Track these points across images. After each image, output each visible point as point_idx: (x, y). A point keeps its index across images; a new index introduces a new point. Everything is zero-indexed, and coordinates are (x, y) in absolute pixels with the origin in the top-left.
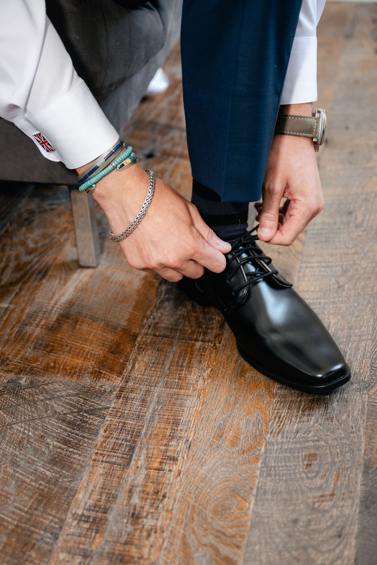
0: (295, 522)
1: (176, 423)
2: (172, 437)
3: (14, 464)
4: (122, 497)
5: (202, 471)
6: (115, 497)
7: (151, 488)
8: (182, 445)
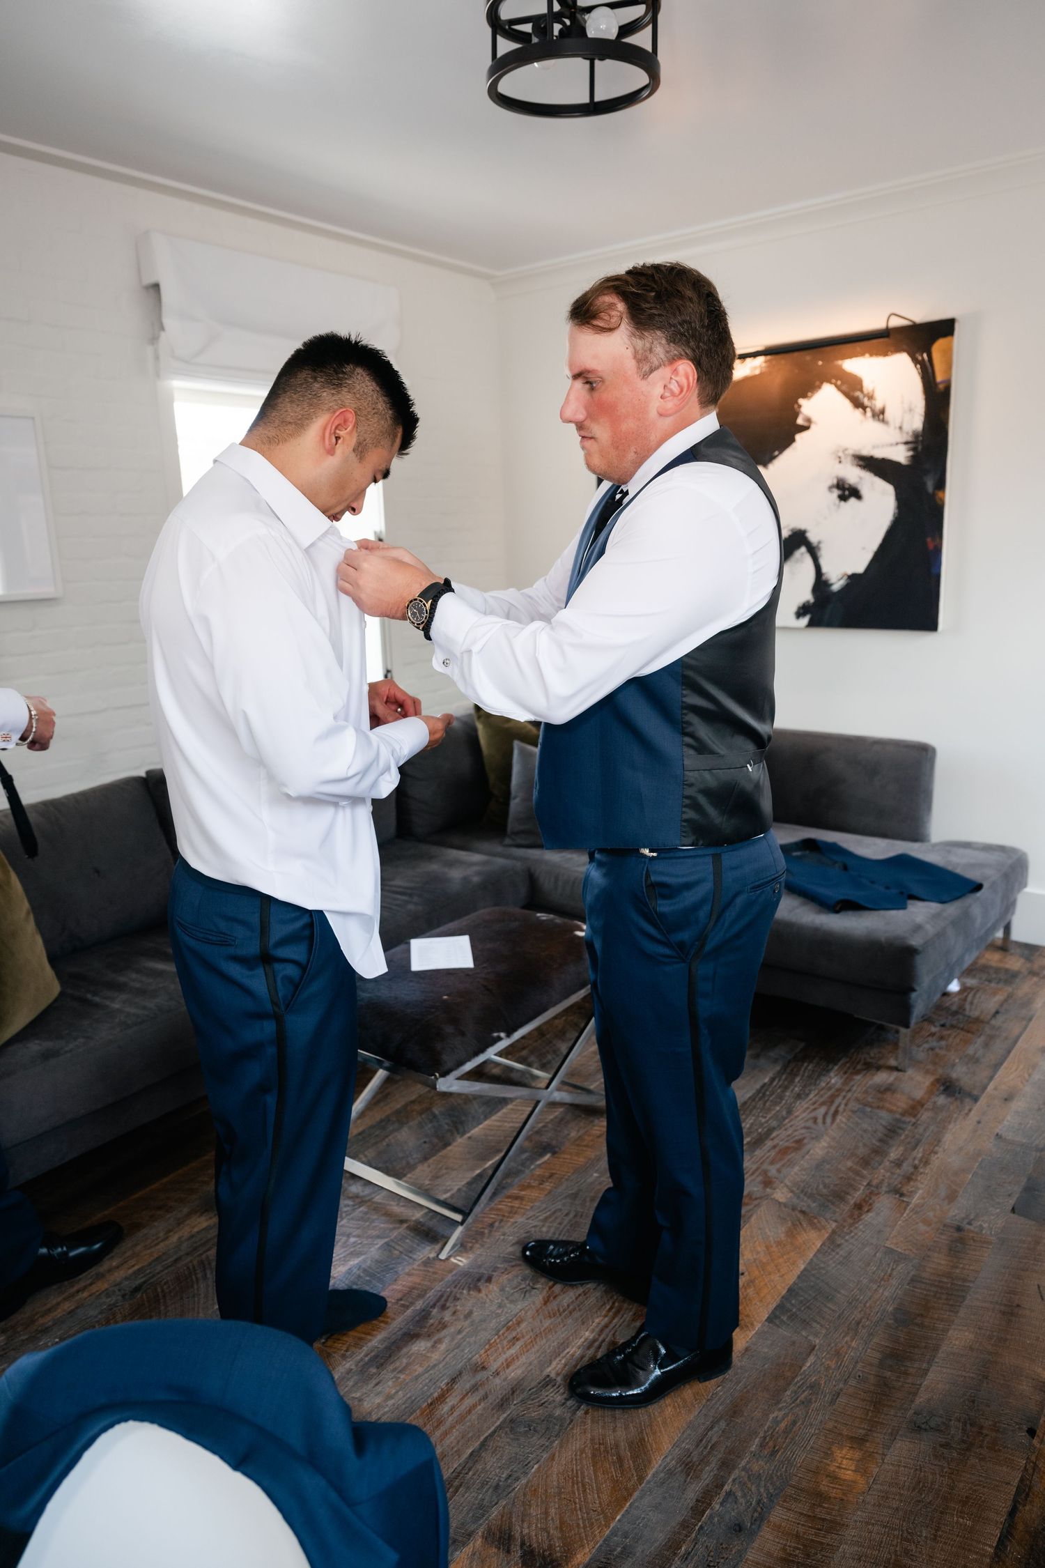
0: (989, 1186)
1: (939, 1141)
2: (936, 1146)
3: (862, 1137)
4: (910, 1160)
5: (949, 1160)
6: (907, 1159)
7: (924, 1160)
8: (941, 1149)
